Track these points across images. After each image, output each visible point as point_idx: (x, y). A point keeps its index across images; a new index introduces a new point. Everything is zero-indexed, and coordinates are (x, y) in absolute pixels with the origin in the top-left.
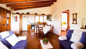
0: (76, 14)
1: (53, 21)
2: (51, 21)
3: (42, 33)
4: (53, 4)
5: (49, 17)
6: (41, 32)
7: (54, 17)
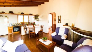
0: (61, 16)
1: (40, 21)
2: (38, 20)
3: (34, 34)
4: (40, 5)
5: (36, 17)
6: (32, 33)
7: (41, 17)
